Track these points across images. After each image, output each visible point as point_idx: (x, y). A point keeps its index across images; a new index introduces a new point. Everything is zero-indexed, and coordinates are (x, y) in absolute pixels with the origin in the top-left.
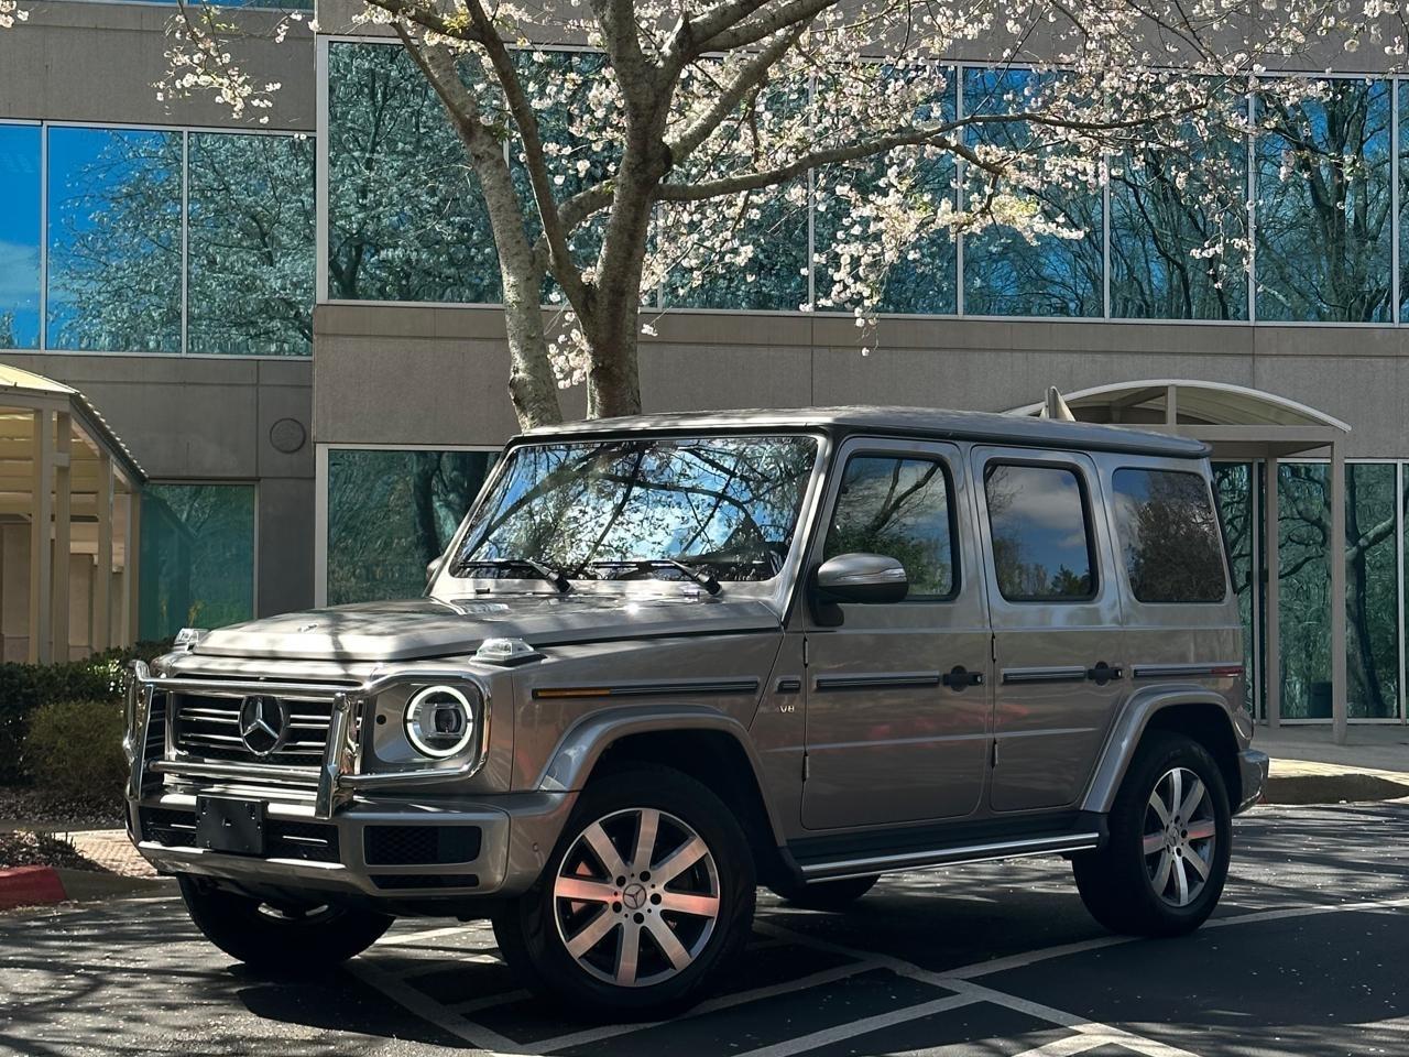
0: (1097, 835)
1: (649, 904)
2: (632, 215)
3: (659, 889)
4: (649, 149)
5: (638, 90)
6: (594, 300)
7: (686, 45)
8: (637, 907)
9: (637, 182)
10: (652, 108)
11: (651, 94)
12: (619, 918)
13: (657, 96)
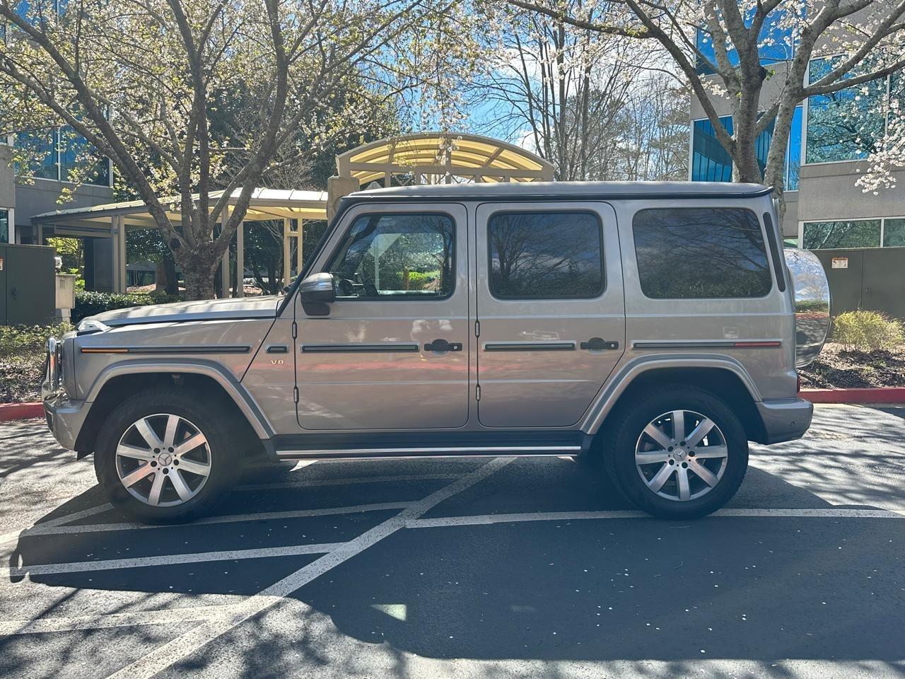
0: (579, 448)
1: (172, 465)
2: (747, 104)
3: (178, 458)
4: (751, 71)
5: (740, 43)
6: (735, 148)
7: (760, 14)
8: (166, 465)
9: (747, 88)
10: (747, 51)
11: (746, 43)
12: (154, 469)
13: (749, 44)
